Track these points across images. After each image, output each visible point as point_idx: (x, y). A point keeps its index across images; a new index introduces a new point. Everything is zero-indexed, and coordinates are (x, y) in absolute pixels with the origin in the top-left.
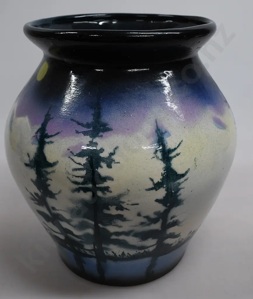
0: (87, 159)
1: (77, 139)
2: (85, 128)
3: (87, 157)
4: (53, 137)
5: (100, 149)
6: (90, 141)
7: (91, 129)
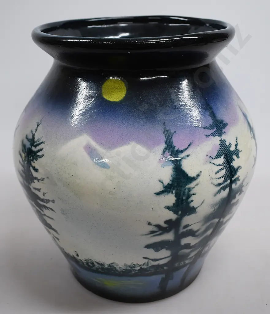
0: (224, 157)
1: (210, 142)
2: (211, 130)
3: (224, 156)
4: (187, 150)
5: (229, 144)
6: (219, 140)
7: (215, 129)
